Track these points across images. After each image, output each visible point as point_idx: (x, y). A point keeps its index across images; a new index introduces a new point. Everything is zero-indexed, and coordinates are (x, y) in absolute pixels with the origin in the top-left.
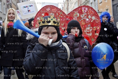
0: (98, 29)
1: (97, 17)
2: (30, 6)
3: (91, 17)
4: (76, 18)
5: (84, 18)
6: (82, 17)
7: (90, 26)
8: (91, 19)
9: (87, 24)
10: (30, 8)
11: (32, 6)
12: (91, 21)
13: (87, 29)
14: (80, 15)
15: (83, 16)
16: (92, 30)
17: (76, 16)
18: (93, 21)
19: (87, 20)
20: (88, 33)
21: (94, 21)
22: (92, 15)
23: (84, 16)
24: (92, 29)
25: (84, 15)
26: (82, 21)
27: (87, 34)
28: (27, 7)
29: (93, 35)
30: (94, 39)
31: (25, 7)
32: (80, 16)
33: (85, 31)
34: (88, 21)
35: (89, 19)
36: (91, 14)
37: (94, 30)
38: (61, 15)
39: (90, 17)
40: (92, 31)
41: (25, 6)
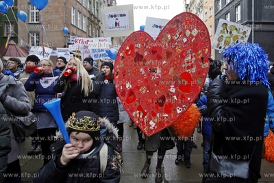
0: (206, 53)
1: (201, 27)
2: (121, 15)
3: (191, 31)
5: (179, 40)
6: (176, 38)
7: (191, 51)
8: (191, 36)
9: (184, 49)
10: (120, 20)
11: (125, 15)
12: (192, 41)
14: (171, 36)
15: (176, 36)
16: (195, 59)
17: (166, 41)
18: (194, 39)
19: (185, 40)
20: (188, 68)
21: (197, 38)
22: (192, 27)
23: (178, 36)
24: (195, 56)
25: (178, 33)
26: (176, 46)
28: (115, 16)
29: (199, 70)
30: (201, 79)
31: (112, 16)
32: (172, 38)
33: (183, 66)
34: (186, 43)
35: (187, 38)
36: (190, 26)
37: (199, 57)
39: (189, 32)
41: (113, 13)
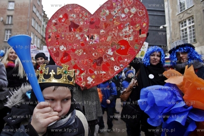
0: (144, 26)
1: (139, 7)
4: (105, 18)
5: (117, 15)
6: (114, 14)
7: (128, 25)
8: (130, 13)
9: (123, 23)
12: (131, 17)
13: (124, 30)
14: (110, 11)
15: (115, 12)
16: (132, 30)
17: (104, 15)
18: (132, 15)
19: (123, 16)
20: (126, 36)
21: (136, 15)
22: (131, 6)
23: (117, 12)
24: (132, 28)
25: (116, 10)
26: (114, 20)
27: (125, 39)
29: (136, 38)
30: (138, 45)
32: (110, 13)
33: (121, 35)
34: (124, 18)
36: (129, 5)
37: (137, 29)
38: (86, 17)
39: (128, 10)
40: (134, 31)
